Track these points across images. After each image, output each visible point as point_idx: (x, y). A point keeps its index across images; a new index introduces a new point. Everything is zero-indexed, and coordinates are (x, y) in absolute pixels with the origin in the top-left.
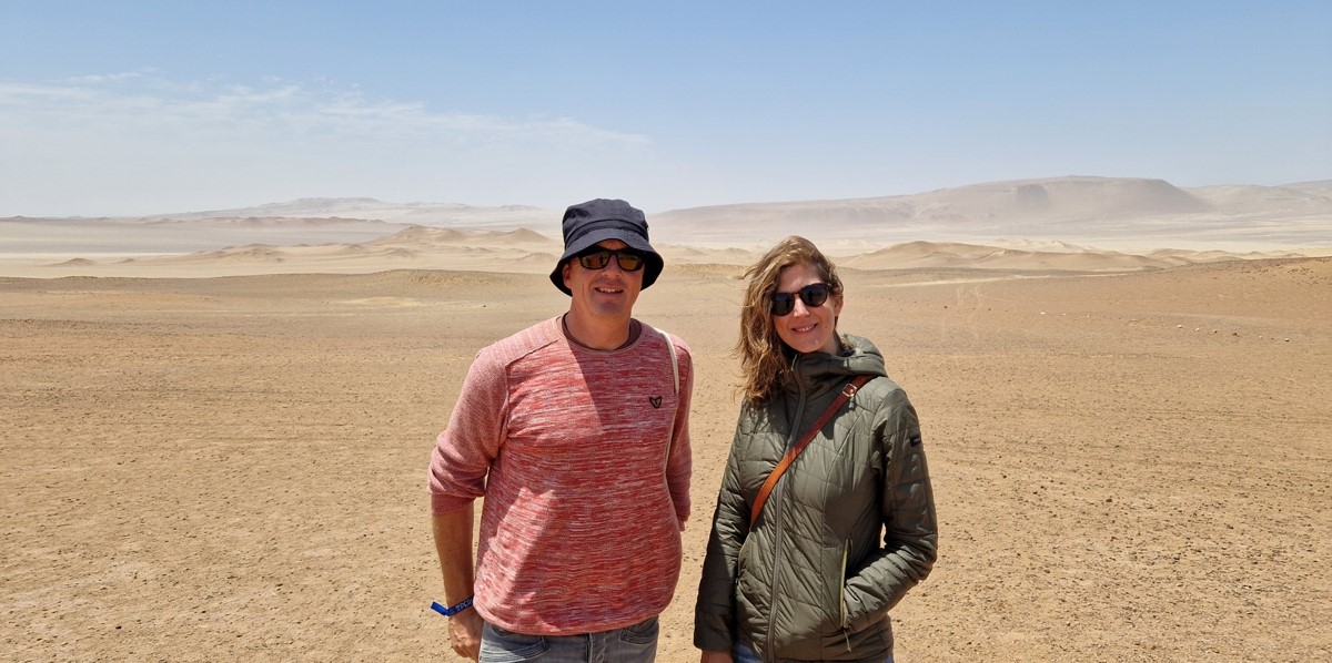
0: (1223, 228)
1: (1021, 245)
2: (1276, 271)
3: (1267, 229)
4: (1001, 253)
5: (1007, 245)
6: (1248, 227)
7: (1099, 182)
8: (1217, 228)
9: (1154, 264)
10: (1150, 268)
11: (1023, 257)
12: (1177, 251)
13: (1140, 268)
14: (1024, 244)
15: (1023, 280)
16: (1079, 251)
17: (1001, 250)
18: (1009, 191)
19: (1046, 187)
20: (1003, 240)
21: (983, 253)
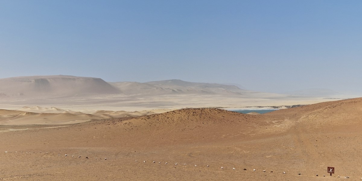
0: (125, 100)
1: (36, 109)
2: (119, 124)
3: (141, 101)
4: (24, 114)
5: (28, 110)
6: (135, 100)
7: (74, 79)
8: (123, 101)
9: (95, 118)
10: (94, 120)
11: (35, 116)
12: (106, 111)
13: (90, 120)
14: (37, 109)
15: (12, 132)
16: (64, 112)
17: (24, 112)
18: (31, 81)
19: (49, 80)
20: (27, 107)
21: (15, 114)
